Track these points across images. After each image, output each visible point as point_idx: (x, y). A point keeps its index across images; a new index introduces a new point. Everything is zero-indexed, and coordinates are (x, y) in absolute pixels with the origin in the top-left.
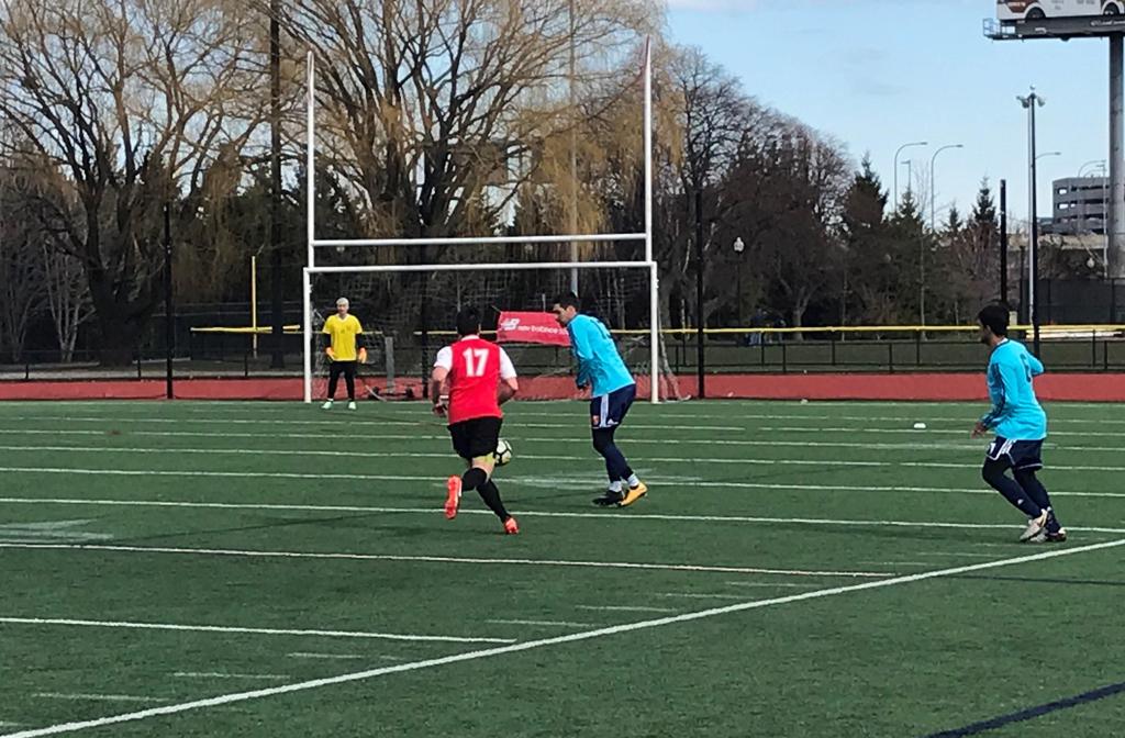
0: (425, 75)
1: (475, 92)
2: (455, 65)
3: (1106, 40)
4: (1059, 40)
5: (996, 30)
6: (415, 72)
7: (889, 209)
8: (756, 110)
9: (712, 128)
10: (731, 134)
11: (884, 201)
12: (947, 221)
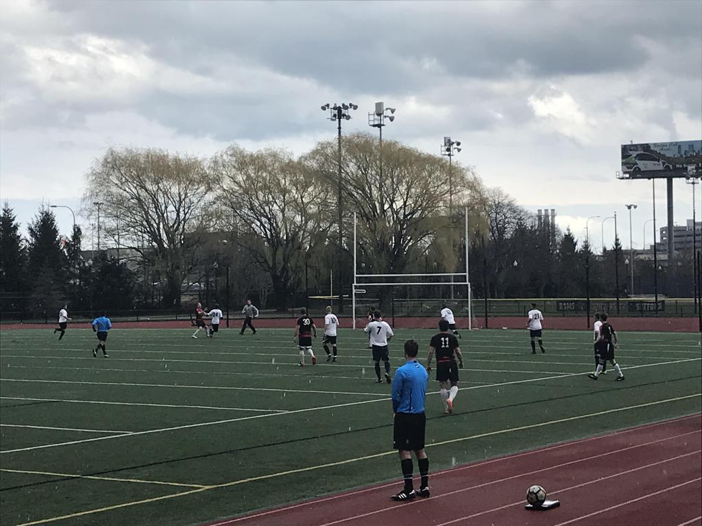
0: (394, 207)
1: (413, 213)
2: (405, 203)
3: (666, 179)
4: (647, 179)
5: (621, 175)
6: (391, 206)
7: (579, 247)
8: (523, 211)
9: (506, 218)
10: (513, 220)
11: (576, 244)
12: (602, 251)
